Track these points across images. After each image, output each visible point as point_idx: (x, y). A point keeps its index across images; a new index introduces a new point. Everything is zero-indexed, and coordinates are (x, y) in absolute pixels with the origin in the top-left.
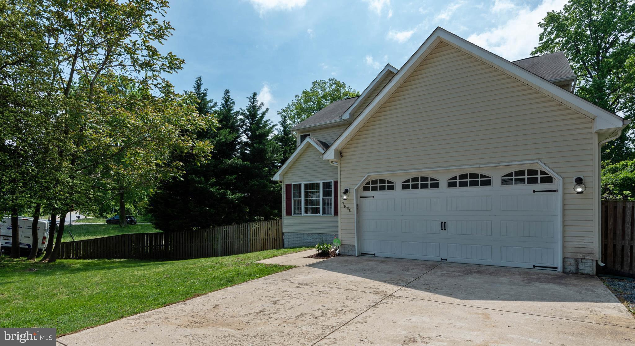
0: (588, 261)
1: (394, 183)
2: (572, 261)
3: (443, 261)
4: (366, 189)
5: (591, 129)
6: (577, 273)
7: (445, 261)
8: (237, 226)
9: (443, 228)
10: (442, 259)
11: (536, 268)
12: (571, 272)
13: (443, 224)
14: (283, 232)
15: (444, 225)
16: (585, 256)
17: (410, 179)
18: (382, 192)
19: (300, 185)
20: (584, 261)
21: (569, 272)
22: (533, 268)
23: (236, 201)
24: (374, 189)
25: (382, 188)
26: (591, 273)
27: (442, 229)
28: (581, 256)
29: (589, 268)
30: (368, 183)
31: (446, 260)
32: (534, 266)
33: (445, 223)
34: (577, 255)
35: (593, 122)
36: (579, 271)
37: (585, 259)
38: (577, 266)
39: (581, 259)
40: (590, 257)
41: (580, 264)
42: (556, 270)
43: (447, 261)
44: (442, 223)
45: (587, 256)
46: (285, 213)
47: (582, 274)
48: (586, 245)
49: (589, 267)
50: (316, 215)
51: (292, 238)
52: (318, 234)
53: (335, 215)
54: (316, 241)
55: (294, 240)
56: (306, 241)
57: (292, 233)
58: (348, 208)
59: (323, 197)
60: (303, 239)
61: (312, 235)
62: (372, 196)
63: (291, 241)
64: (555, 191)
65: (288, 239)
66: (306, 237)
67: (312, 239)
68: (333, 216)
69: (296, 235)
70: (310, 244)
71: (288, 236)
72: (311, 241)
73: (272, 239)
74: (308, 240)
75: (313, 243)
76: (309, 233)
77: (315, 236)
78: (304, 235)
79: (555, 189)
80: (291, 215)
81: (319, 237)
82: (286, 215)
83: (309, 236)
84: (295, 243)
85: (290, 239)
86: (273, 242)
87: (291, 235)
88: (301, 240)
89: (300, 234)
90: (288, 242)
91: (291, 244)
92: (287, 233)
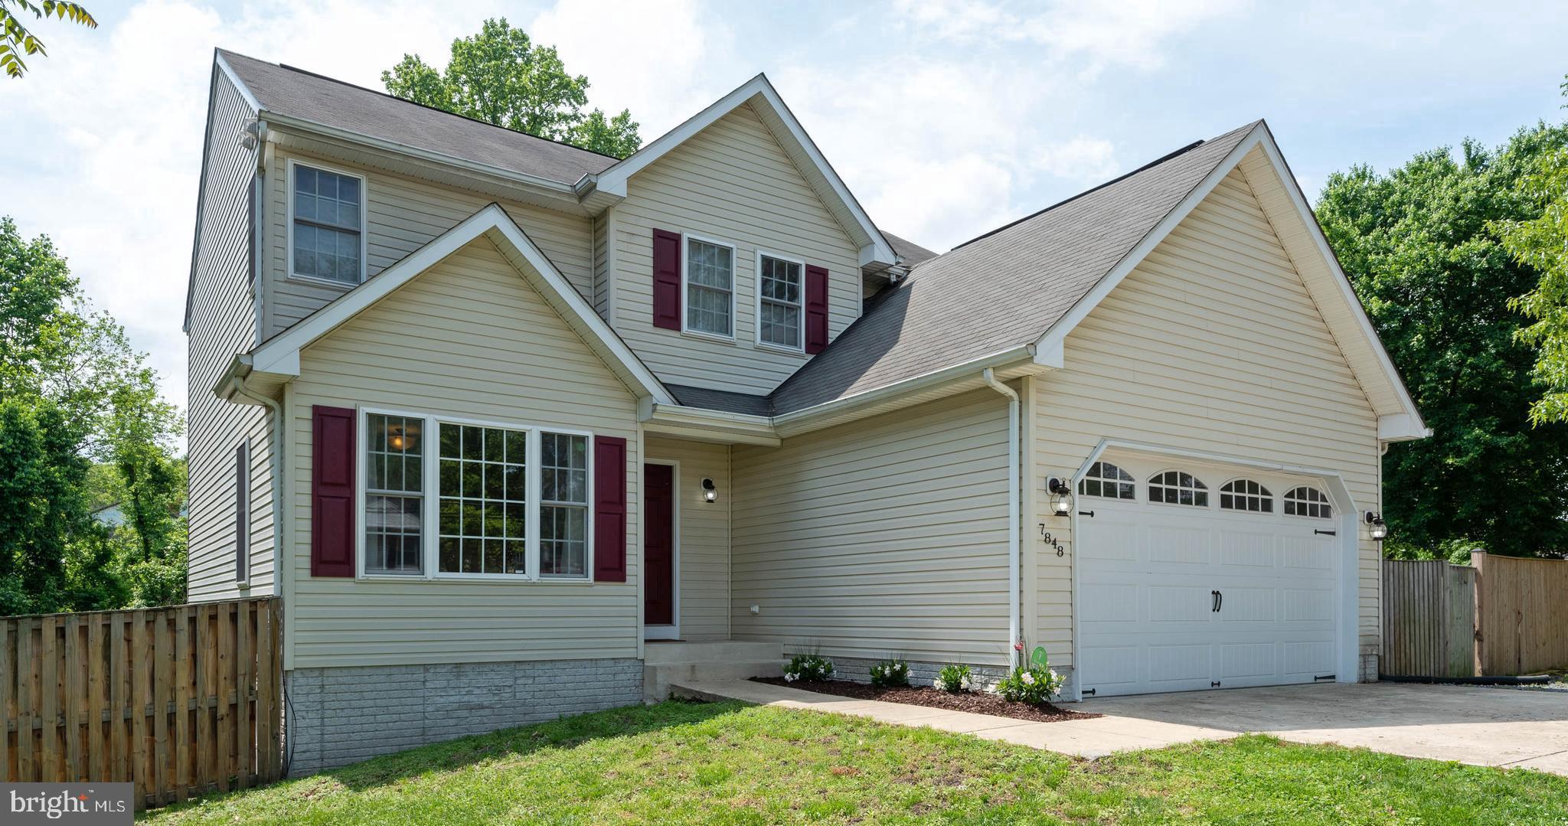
0: (1373, 659)
1: (1133, 480)
2: (1362, 660)
3: (1216, 687)
4: (1087, 486)
5: (1375, 432)
6: (1365, 681)
7: (1218, 687)
9: (1216, 607)
10: (1213, 684)
11: (1318, 681)
13: (1216, 597)
14: (288, 666)
15: (1216, 599)
16: (1372, 651)
17: (1161, 475)
19: (417, 424)
20: (1370, 658)
24: (1097, 490)
26: (1375, 678)
27: (1214, 610)
28: (1369, 651)
29: (1373, 671)
31: (1218, 684)
32: (1316, 678)
33: (1218, 594)
34: (1366, 650)
35: (1379, 421)
36: (1367, 677)
37: (1371, 654)
38: (1365, 668)
39: (1369, 655)
40: (1376, 651)
41: (1367, 666)
42: (1334, 680)
43: (1221, 687)
44: (1213, 593)
46: (306, 562)
47: (1369, 681)
48: (1373, 630)
49: (1373, 669)
51: (347, 696)
52: (513, 664)
53: (598, 578)
54: (497, 698)
55: (362, 703)
56: (442, 700)
57: (354, 671)
58: (1055, 544)
59: (543, 499)
60: (420, 693)
61: (480, 673)
62: (1090, 512)
63: (343, 714)
64: (1333, 533)
65: (322, 702)
66: (445, 683)
67: (477, 691)
68: (590, 586)
69: (375, 679)
70: (465, 713)
71: (322, 686)
72: (474, 700)
73: (192, 714)
74: (452, 699)
75: (482, 707)
76: (458, 665)
77: (492, 675)
78: (429, 676)
79: (1333, 531)
80: (351, 573)
81: (516, 678)
82: (309, 572)
83: (458, 677)
84: (372, 721)
85: (337, 705)
86: (202, 732)
87: (345, 680)
88: (409, 701)
89: (404, 670)
90: (317, 722)
91: (344, 729)
92: (317, 673)
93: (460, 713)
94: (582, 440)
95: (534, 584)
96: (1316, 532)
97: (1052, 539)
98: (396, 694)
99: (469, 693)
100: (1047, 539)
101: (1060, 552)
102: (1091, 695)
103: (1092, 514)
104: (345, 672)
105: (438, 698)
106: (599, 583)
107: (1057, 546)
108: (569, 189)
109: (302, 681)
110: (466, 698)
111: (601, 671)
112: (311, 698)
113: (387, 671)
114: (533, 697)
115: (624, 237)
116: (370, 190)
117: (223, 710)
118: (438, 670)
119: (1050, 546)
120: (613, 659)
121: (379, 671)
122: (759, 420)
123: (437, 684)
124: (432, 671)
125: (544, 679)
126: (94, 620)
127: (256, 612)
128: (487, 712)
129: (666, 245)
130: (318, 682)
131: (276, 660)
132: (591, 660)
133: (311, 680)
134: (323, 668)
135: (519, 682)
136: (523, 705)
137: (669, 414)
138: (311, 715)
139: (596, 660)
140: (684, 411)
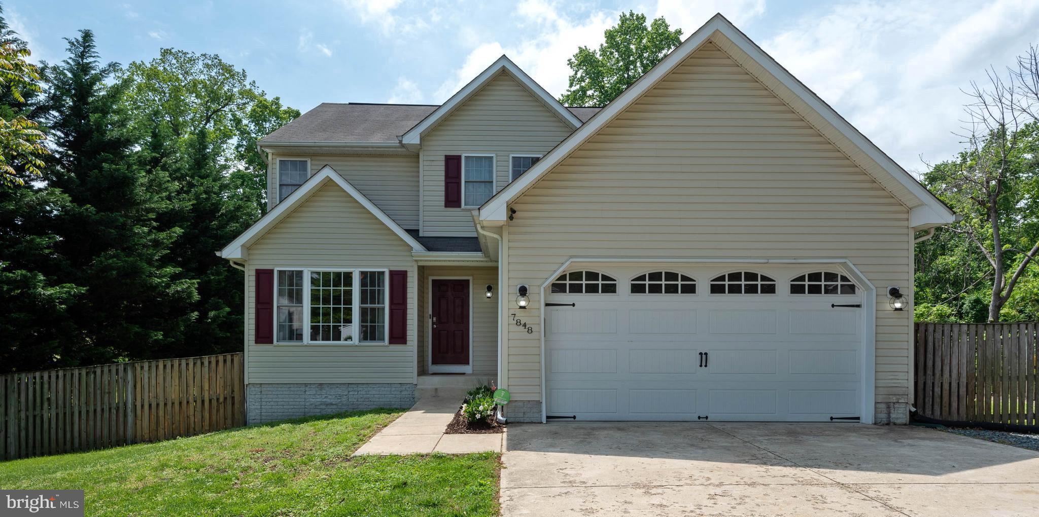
0: (901, 406)
1: (615, 281)
2: (883, 406)
3: (701, 420)
4: (558, 288)
5: (907, 222)
6: (888, 424)
7: (705, 420)
8: (84, 372)
9: (704, 364)
10: (699, 418)
11: (834, 420)
12: (882, 422)
13: (704, 356)
14: (246, 382)
15: (704, 358)
16: (898, 399)
17: (645, 275)
18: (592, 296)
19: (300, 274)
20: (896, 406)
21: (880, 423)
22: (830, 421)
23: (61, 303)
24: (576, 289)
25: (592, 289)
26: (904, 421)
27: (701, 366)
28: (894, 399)
29: (901, 416)
30: (563, 277)
31: (707, 418)
32: (832, 418)
33: (706, 354)
34: (890, 398)
35: (910, 212)
36: (892, 421)
37: (898, 402)
38: (889, 413)
39: (894, 403)
40: (904, 400)
41: (892, 411)
42: (858, 421)
43: (709, 420)
44: (701, 354)
45: (900, 399)
46: (253, 338)
47: (895, 424)
48: (900, 383)
49: (901, 414)
50: (331, 342)
51: (271, 396)
52: (347, 385)
53: (391, 342)
54: (339, 400)
55: (277, 400)
56: (313, 400)
57: (274, 385)
58: (525, 326)
59: (361, 304)
60: (303, 396)
61: (331, 388)
62: (572, 304)
63: (269, 404)
64: (858, 306)
65: (261, 398)
66: (315, 392)
67: (330, 397)
68: (387, 346)
69: (283, 389)
70: (324, 407)
71: (261, 392)
72: (328, 401)
73: (210, 401)
74: (318, 400)
75: (332, 404)
76: (321, 384)
77: (337, 389)
78: (307, 389)
79: (858, 304)
80: (271, 342)
81: (349, 392)
82: (254, 342)
83: (321, 389)
84: (282, 408)
85: (267, 400)
86: (214, 409)
87: (271, 389)
88: (298, 400)
89: (296, 386)
90: (259, 407)
91: (270, 411)
92: (258, 386)
93: (321, 407)
94: (383, 273)
95: (356, 346)
96: (833, 306)
97: (522, 323)
98: (293, 396)
99: (325, 397)
100: (518, 323)
101: (530, 331)
102: (572, 419)
103: (574, 305)
104: (271, 386)
105: (311, 399)
106: (392, 345)
107: (527, 327)
108: (399, 144)
109: (253, 389)
110: (325, 400)
111: (394, 389)
112: (257, 396)
113: (288, 386)
114: (358, 400)
115: (428, 163)
116: (312, 165)
117: (221, 400)
118: (312, 386)
119: (521, 328)
120: (400, 384)
121: (285, 386)
122: (476, 254)
123: (311, 393)
124: (309, 386)
125: (364, 393)
126: (176, 362)
127: (233, 359)
128: (334, 407)
129: (452, 164)
130: (259, 390)
131: (242, 379)
132: (388, 384)
133: (256, 389)
134: (261, 384)
135: (350, 393)
136: (353, 404)
137: (424, 256)
138: (256, 404)
139: (391, 384)
140: (431, 254)
